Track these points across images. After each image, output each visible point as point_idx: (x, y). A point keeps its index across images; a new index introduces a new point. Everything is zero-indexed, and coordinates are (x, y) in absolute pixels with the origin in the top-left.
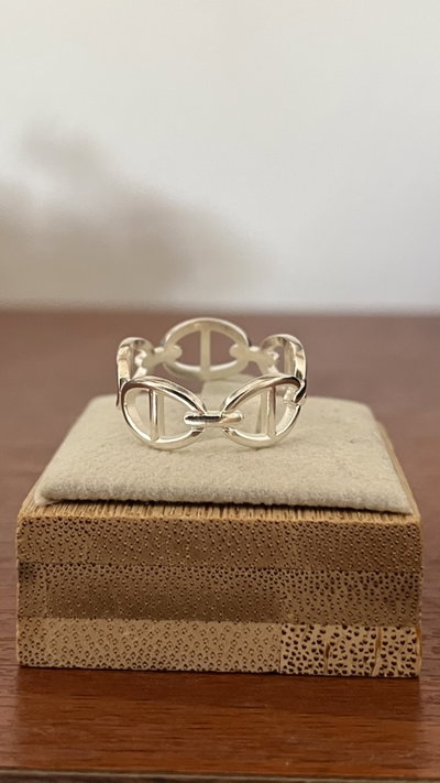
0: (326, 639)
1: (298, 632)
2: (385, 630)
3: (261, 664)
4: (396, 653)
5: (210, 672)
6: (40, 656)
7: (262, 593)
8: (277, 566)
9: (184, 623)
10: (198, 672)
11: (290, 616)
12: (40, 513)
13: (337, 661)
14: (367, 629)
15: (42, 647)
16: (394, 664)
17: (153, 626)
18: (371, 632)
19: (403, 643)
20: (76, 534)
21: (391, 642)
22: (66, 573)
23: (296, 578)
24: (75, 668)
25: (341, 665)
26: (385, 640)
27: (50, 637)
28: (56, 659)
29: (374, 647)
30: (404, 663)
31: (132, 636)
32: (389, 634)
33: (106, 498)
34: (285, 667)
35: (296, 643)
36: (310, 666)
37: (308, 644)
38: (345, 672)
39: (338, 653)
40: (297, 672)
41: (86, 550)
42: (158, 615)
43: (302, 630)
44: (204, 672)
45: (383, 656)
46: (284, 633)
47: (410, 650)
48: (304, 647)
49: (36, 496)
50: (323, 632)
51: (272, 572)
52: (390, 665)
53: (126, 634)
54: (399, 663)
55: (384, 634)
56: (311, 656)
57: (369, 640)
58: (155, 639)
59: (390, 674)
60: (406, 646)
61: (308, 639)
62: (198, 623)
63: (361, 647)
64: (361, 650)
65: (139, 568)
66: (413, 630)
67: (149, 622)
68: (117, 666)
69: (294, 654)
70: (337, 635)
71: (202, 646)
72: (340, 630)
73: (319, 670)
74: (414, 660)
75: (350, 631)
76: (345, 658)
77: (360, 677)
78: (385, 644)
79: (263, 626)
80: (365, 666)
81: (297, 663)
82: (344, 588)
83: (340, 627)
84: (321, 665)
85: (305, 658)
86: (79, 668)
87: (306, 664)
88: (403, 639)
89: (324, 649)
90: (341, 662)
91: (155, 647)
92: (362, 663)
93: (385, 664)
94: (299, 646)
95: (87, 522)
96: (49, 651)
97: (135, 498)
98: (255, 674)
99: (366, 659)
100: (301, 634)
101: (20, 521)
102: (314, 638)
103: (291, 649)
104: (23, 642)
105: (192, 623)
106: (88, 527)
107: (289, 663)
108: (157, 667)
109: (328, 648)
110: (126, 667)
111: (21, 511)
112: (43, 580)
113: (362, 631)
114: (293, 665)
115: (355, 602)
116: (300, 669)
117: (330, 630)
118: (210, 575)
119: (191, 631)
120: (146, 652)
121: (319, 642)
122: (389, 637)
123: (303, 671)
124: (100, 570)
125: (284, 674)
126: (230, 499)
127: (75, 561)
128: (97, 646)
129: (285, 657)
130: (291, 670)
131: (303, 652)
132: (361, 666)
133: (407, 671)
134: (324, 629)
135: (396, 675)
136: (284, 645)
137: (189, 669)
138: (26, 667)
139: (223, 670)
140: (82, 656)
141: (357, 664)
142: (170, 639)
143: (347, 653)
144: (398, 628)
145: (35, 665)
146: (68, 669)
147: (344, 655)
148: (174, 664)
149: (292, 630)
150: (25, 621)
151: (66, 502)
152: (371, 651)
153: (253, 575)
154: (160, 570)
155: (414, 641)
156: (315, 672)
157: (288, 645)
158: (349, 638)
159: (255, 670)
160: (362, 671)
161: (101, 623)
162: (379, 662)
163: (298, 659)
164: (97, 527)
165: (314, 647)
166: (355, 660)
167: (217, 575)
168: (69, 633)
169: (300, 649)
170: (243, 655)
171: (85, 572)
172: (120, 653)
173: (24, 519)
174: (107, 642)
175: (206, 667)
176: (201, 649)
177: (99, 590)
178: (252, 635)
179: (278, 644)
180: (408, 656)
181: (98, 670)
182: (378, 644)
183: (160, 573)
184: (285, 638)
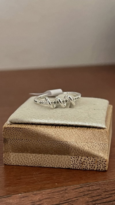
0: (82, 160)
1: (75, 158)
3: (65, 166)
4: (101, 164)
5: (53, 168)
6: (9, 162)
7: (66, 148)
10: (49, 167)
11: (73, 154)
12: (9, 126)
13: (85, 166)
14: (93, 158)
15: (10, 159)
16: (100, 167)
17: (38, 155)
19: (102, 162)
20: (18, 131)
22: (15, 141)
25: (86, 167)
26: (98, 161)
28: (14, 163)
29: (95, 163)
30: (103, 167)
31: (33, 158)
33: (26, 122)
34: (72, 167)
35: (75, 161)
36: (78, 167)
37: (78, 161)
38: (87, 169)
39: (86, 164)
40: (75, 168)
41: (20, 136)
42: (39, 153)
43: (76, 158)
44: (51, 167)
45: (97, 165)
46: (71, 158)
47: (104, 164)
48: (77, 162)
49: (8, 122)
50: (82, 158)
52: (99, 167)
53: (31, 157)
55: (97, 159)
56: (79, 164)
57: (94, 161)
58: (38, 159)
59: (99, 169)
61: (78, 160)
62: (49, 155)
63: (92, 162)
64: (92, 163)
65: (34, 141)
67: (36, 154)
68: (29, 165)
69: (74, 164)
70: (85, 159)
71: (50, 161)
72: (86, 158)
73: (81, 168)
74: (105, 166)
75: (89, 158)
76: (87, 165)
77: (91, 170)
78: (98, 162)
79: (66, 156)
80: (93, 167)
81: (75, 166)
82: (87, 147)
83: (86, 157)
84: (81, 167)
85: (77, 165)
86: (19, 165)
87: (77, 166)
89: (82, 163)
90: (87, 166)
91: (38, 161)
92: (92, 166)
93: (98, 167)
94: (75, 162)
95: (20, 128)
96: (12, 161)
97: (33, 123)
98: (64, 168)
99: (93, 165)
100: (76, 159)
101: (3, 128)
102: (79, 160)
103: (73, 162)
104: (5, 158)
105: (47, 155)
106: (21, 130)
108: (39, 166)
109: (83, 162)
110: (31, 166)
111: (4, 125)
112: (10, 143)
114: (74, 166)
115: (90, 151)
117: (84, 158)
118: (52, 143)
119: (47, 157)
120: (36, 162)
121: (81, 161)
123: (77, 168)
124: (24, 141)
125: (72, 169)
126: (58, 124)
127: (18, 138)
128: (24, 160)
129: (72, 164)
130: (73, 168)
131: (77, 163)
132: (92, 167)
133: (104, 169)
135: (101, 170)
136: (71, 161)
137: (47, 166)
138: (6, 164)
139: (56, 167)
140: (20, 162)
141: (90, 167)
142: (42, 159)
143: (88, 164)
144: (101, 158)
145: (8, 164)
146: (17, 165)
147: (87, 164)
148: (43, 165)
149: (74, 158)
150: (5, 153)
151: (16, 123)
152: (94, 163)
153: (63, 143)
154: (39, 141)
155: (106, 161)
156: (80, 168)
157: (73, 161)
158: (88, 160)
159: (64, 167)
160: (92, 168)
161: (25, 154)
162: (96, 166)
163: (75, 165)
164: (23, 130)
165: (79, 162)
167: (54, 143)
168: (17, 156)
169: (76, 162)
170: (61, 163)
171: (20, 141)
172: (30, 162)
173: (4, 127)
174: (26, 159)
175: (51, 166)
176: (50, 162)
177: (24, 146)
178: (63, 158)
179: (70, 161)
180: (104, 165)
181: (24, 166)
182: (96, 162)
183: (39, 142)
184: (72, 160)
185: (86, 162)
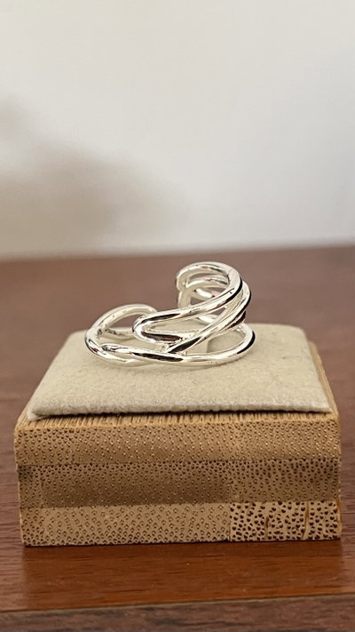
0: (266, 513)
1: (244, 509)
2: (312, 503)
3: (213, 535)
4: (321, 522)
5: (175, 543)
6: (40, 538)
7: (213, 480)
8: (225, 459)
9: (152, 507)
10: (166, 544)
11: (237, 497)
12: (32, 426)
13: (275, 530)
14: (297, 504)
15: (41, 530)
16: (320, 529)
17: (128, 510)
18: (301, 506)
19: (326, 513)
20: (62, 441)
21: (317, 513)
23: (240, 468)
24: (68, 546)
25: (278, 533)
26: (312, 511)
27: (47, 522)
28: (53, 539)
29: (304, 517)
30: (328, 529)
31: (112, 519)
32: (315, 507)
33: (85, 412)
34: (234, 536)
35: (242, 517)
37: (252, 518)
38: (281, 538)
39: (276, 523)
40: (243, 539)
41: (71, 454)
42: (132, 501)
43: (246, 507)
44: (170, 542)
45: (311, 524)
46: (232, 510)
47: (332, 518)
48: (249, 520)
49: (28, 413)
50: (263, 508)
51: (221, 463)
52: (317, 531)
53: (107, 517)
54: (324, 529)
55: (311, 506)
56: (254, 527)
57: (300, 512)
58: (130, 521)
59: (318, 537)
60: (329, 515)
61: (252, 513)
62: (163, 506)
63: (293, 517)
64: (294, 520)
65: (115, 466)
66: (334, 503)
67: (124, 507)
68: (101, 543)
69: (240, 526)
70: (274, 510)
71: (168, 523)
72: (277, 506)
73: (261, 537)
74: (335, 526)
76: (281, 527)
77: (294, 541)
78: (313, 514)
79: (215, 505)
80: (297, 532)
81: (243, 533)
82: (279, 473)
83: (277, 503)
84: (262, 534)
85: (249, 529)
86: (71, 546)
87: (250, 533)
88: (326, 510)
89: (264, 521)
90: (279, 530)
91: (131, 527)
92: (295, 530)
93: (313, 530)
94: (245, 519)
95: (70, 431)
96: (47, 533)
97: (108, 411)
98: (210, 542)
99: (298, 527)
100: (246, 510)
101: (16, 434)
102: (256, 512)
103: (238, 522)
104: (26, 528)
105: (158, 506)
106: (72, 436)
107: (237, 533)
108: (133, 541)
109: (268, 520)
110: (108, 543)
111: (17, 425)
112: (38, 479)
113: (294, 505)
114: (241, 535)
115: (287, 483)
116: (246, 537)
117: (269, 506)
118: (171, 469)
119: (158, 512)
120: (124, 530)
121: (260, 516)
122: (315, 509)
123: (249, 539)
124: (83, 468)
125: (234, 541)
126: (185, 408)
128: (85, 527)
129: (234, 529)
130: (239, 538)
131: (248, 524)
132: (294, 533)
133: (331, 535)
134: (264, 505)
135: (322, 538)
136: (232, 520)
137: (159, 541)
138: (29, 546)
139: (185, 541)
140: (74, 536)
141: (290, 531)
142: (142, 519)
143: (283, 523)
144: (322, 502)
145: (36, 545)
146: (63, 546)
147: (280, 524)
148: (146, 538)
149: (239, 507)
150: (26, 511)
151: (53, 417)
152: (302, 520)
153: (205, 467)
154: (131, 466)
155: (335, 511)
156: (258, 539)
157: (236, 519)
158: (284, 512)
159: (211, 539)
160: (295, 536)
161: (87, 510)
162: (308, 529)
163: (244, 529)
164: (79, 435)
165: (256, 519)
166: (289, 528)
167: (177, 469)
168: (62, 519)
169: (246, 522)
170: (201, 529)
171: (72, 471)
172: (103, 532)
173: (20, 431)
174: (92, 524)
175: (172, 539)
176: (167, 526)
177: (83, 484)
178: (207, 513)
179: (228, 519)
180: (331, 523)
181: (86, 546)
182: (307, 515)
183: (131, 469)
184: (233, 514)
185: (278, 519)
